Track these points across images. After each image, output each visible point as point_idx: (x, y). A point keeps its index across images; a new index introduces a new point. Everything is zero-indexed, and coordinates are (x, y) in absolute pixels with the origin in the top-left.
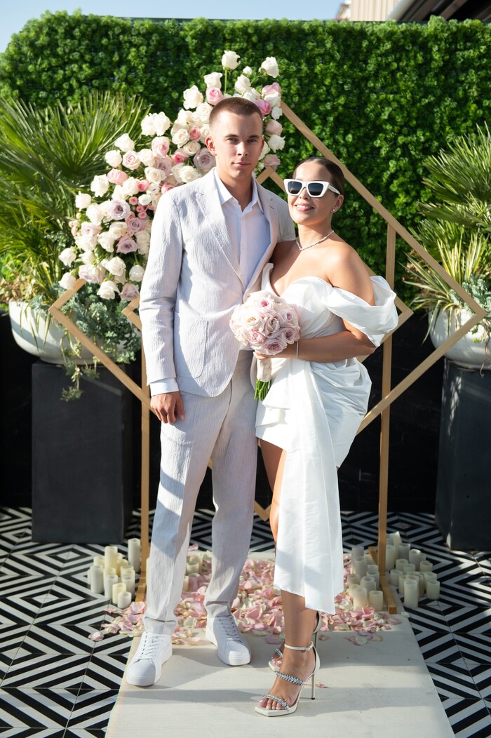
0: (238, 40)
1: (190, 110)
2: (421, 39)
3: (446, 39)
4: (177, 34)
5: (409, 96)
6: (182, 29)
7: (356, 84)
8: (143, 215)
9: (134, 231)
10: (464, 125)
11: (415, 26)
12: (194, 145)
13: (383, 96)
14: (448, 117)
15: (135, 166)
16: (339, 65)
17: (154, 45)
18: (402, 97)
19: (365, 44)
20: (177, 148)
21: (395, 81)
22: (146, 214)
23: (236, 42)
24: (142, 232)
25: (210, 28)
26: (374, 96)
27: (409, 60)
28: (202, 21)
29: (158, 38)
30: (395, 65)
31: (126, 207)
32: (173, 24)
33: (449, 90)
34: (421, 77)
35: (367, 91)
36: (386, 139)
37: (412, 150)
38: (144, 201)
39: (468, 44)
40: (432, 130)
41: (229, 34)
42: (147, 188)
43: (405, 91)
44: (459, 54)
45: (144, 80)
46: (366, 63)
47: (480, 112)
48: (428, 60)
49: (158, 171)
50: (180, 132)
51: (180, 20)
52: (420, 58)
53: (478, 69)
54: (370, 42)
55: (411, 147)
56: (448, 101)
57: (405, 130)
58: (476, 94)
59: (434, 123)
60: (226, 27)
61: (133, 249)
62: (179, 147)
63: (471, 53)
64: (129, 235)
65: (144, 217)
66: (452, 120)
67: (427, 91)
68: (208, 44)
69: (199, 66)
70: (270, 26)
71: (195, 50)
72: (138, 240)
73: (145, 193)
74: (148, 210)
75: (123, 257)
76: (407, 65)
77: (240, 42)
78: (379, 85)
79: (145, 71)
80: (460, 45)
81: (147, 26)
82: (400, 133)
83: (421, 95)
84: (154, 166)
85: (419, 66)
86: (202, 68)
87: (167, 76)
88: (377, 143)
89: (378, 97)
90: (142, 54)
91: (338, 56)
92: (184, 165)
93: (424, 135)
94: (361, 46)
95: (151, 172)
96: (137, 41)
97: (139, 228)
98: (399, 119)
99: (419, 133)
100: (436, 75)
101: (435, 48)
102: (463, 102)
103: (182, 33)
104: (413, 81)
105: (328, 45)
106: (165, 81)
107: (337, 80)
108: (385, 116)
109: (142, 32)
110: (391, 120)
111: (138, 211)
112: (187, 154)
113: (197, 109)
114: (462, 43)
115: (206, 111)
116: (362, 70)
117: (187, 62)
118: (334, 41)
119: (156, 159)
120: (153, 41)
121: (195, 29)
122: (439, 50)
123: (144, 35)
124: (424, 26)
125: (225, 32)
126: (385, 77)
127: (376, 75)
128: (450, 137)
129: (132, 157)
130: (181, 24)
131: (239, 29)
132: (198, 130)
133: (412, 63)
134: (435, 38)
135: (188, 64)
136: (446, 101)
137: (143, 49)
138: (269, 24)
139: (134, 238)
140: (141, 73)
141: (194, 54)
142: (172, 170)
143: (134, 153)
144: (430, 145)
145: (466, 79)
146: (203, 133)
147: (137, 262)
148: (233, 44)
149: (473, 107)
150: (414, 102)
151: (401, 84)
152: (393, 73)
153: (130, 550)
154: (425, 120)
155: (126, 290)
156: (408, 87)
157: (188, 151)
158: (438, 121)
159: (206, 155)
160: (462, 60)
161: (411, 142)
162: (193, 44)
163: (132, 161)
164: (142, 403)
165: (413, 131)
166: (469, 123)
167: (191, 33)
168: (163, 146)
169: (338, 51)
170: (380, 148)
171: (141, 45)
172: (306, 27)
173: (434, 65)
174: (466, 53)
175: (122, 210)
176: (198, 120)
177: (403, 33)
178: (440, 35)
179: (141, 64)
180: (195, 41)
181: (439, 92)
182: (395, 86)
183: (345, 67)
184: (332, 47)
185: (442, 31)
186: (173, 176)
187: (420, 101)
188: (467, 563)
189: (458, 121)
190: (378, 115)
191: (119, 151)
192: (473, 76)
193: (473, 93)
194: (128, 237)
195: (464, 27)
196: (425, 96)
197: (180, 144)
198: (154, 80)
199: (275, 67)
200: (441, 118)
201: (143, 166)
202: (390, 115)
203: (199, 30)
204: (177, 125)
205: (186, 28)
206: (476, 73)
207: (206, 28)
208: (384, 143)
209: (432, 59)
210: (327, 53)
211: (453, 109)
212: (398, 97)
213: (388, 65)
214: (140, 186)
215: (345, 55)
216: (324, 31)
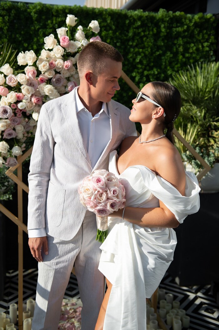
0: (60, 16)
1: (49, 50)
2: (155, 21)
3: (168, 21)
4: (26, 11)
5: (149, 50)
6: (28, 8)
7: (123, 43)
8: (20, 115)
9: (14, 125)
10: (176, 66)
11: (152, 14)
12: (52, 72)
13: (137, 50)
14: (169, 62)
15: (14, 85)
16: (114, 32)
17: (13, 16)
18: (146, 51)
19: (127, 22)
20: (41, 73)
21: (143, 42)
22: (21, 115)
23: (59, 17)
24: (19, 125)
25: (44, 8)
26: (132, 50)
27: (149, 31)
28: (40, 4)
29: (15, 12)
30: (142, 34)
31: (9, 110)
32: (23, 5)
33: (169, 48)
34: (156, 40)
35: (129, 47)
36: (138, 72)
37: (151, 78)
38: (21, 106)
39: (179, 25)
40: (160, 68)
41: (55, 12)
42: (23, 98)
43: (148, 47)
44: (174, 29)
45: (8, 36)
46: (128, 32)
47: (184, 60)
48: (159, 32)
49: (30, 88)
50: (43, 63)
51: (27, 3)
52: (155, 30)
53: (183, 38)
54: (130, 21)
55: (151, 77)
56: (169, 54)
57: (148, 68)
58: (182, 50)
59: (162, 64)
60: (53, 8)
61: (14, 136)
62: (42, 73)
63: (180, 29)
64: (11, 127)
65: (20, 116)
66: (170, 63)
67: (159, 48)
68: (44, 17)
69: (39, 29)
70: (77, 9)
71: (36, 20)
72: (16, 131)
73: (21, 101)
74: (23, 112)
75: (7, 141)
76: (149, 34)
77: (61, 17)
78: (135, 44)
79: (8, 30)
80: (174, 25)
81: (8, 5)
82: (145, 69)
83: (155, 50)
84: (26, 85)
85: (154, 35)
86: (40, 30)
87: (20, 34)
88: (133, 74)
89: (134, 51)
90: (6, 21)
91: (114, 27)
92: (46, 85)
93: (157, 71)
94: (125, 23)
95: (25, 88)
96: (3, 13)
97: (17, 123)
98: (145, 62)
99: (155, 70)
100: (163, 40)
101: (162, 26)
102: (176, 54)
103: (29, 10)
104: (151, 43)
105: (109, 21)
106: (20, 37)
107: (113, 40)
108: (138, 60)
109: (5, 8)
110: (141, 62)
111: (16, 112)
112: (47, 78)
113: (53, 50)
114: (175, 24)
115: (59, 51)
116: (126, 36)
117: (32, 26)
118: (112, 19)
119: (28, 80)
120: (12, 14)
121: (36, 8)
122: (164, 27)
123: (7, 10)
124: (156, 14)
125: (53, 11)
126: (137, 40)
127: (133, 39)
128: (169, 72)
129: (13, 79)
130: (27, 5)
131: (61, 10)
132: (54, 62)
133: (151, 33)
134: (162, 20)
135: (33, 28)
136: (168, 54)
137: (6, 18)
138: (77, 8)
139: (14, 129)
140: (5, 32)
141: (36, 22)
142: (39, 87)
143: (13, 76)
144: (160, 76)
145: (177, 42)
146: (57, 64)
147: (16, 144)
148: (57, 18)
149: (181, 57)
150: (152, 53)
151: (146, 43)
152: (142, 38)
153: (11, 310)
154: (157, 63)
155: (9, 161)
156: (149, 45)
157: (48, 75)
158: (164, 64)
159: (59, 78)
160: (175, 33)
161: (150, 74)
162: (35, 17)
163: (12, 81)
164: (19, 227)
165: (151, 68)
166: (179, 65)
167: (34, 10)
168: (33, 72)
169: (114, 25)
170: (135, 77)
171: (5, 15)
172: (97, 11)
173: (162, 34)
174: (177, 29)
175: (7, 112)
176: (54, 56)
177: (146, 17)
178: (165, 19)
179: (5, 26)
180: (36, 15)
181: (164, 49)
182: (142, 45)
183: (117, 33)
184: (110, 23)
185: (166, 17)
186: (39, 91)
187: (155, 53)
188: (192, 296)
189: (173, 64)
190: (134, 59)
191: (3, 75)
192: (180, 41)
193: (181, 49)
194: (10, 129)
195: (176, 16)
196: (158, 51)
197: (43, 71)
198: (13, 36)
199: (97, 26)
200: (165, 62)
201: (19, 84)
202: (140, 60)
203: (39, 9)
204: (41, 59)
205: (31, 7)
206: (182, 39)
207: (42, 8)
208: (137, 74)
209: (161, 31)
210: (108, 25)
211: (171, 58)
212: (144, 50)
213: (139, 33)
214: (18, 97)
215: (117, 27)
216: (106, 13)
